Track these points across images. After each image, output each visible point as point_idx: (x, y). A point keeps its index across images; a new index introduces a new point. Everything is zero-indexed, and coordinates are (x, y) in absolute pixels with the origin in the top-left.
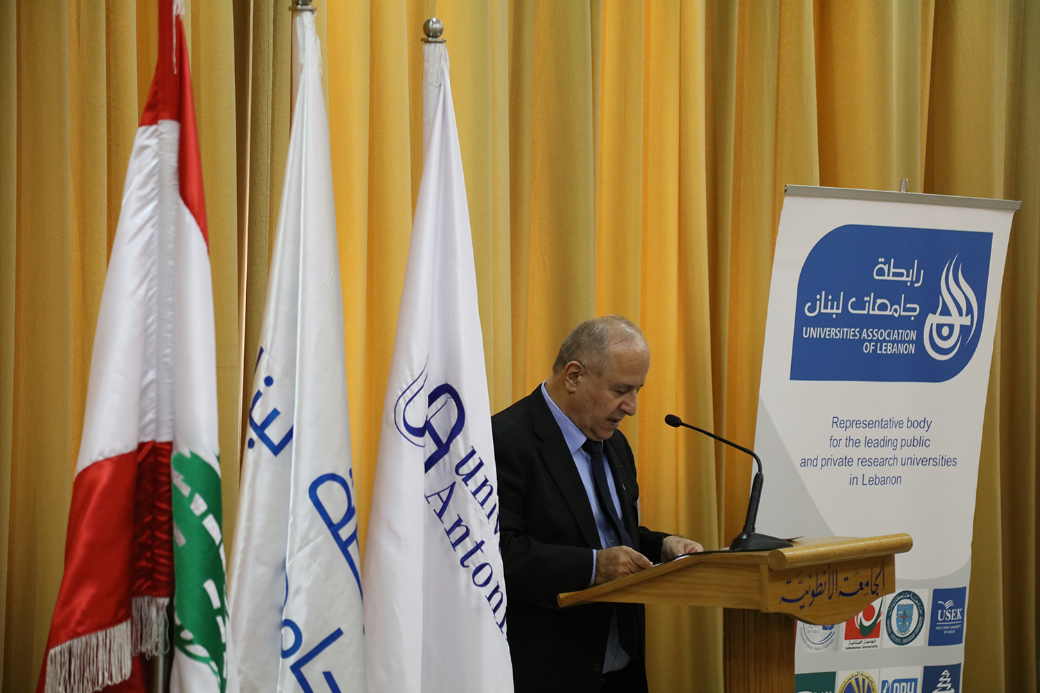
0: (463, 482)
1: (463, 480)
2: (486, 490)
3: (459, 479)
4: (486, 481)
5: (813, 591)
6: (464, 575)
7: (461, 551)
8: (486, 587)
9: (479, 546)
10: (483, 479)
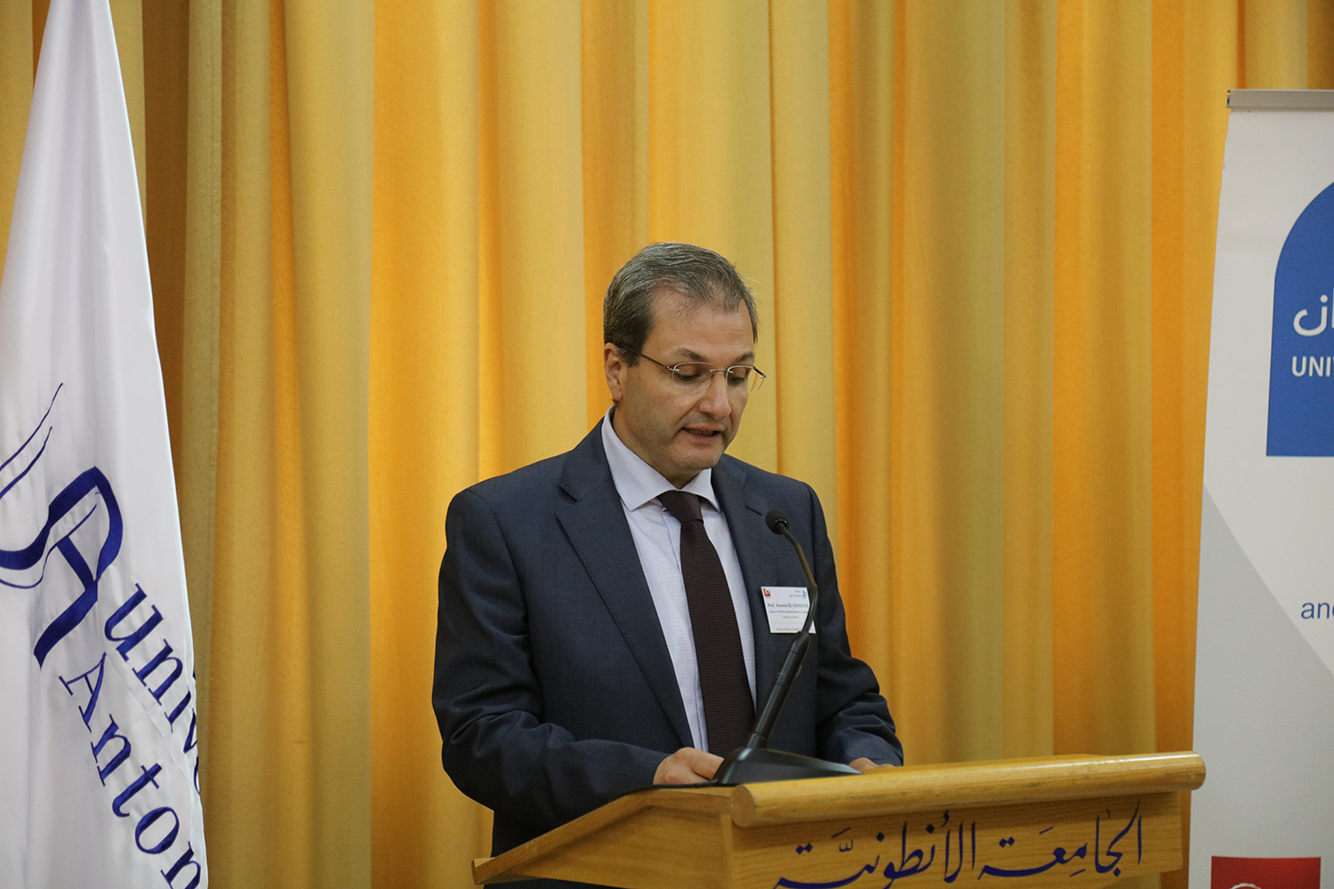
0: (117, 652)
1: (118, 649)
2: (167, 668)
3: (112, 647)
4: (168, 650)
5: (891, 866)
6: (121, 831)
7: (115, 785)
8: (162, 854)
9: (150, 775)
10: (161, 647)
